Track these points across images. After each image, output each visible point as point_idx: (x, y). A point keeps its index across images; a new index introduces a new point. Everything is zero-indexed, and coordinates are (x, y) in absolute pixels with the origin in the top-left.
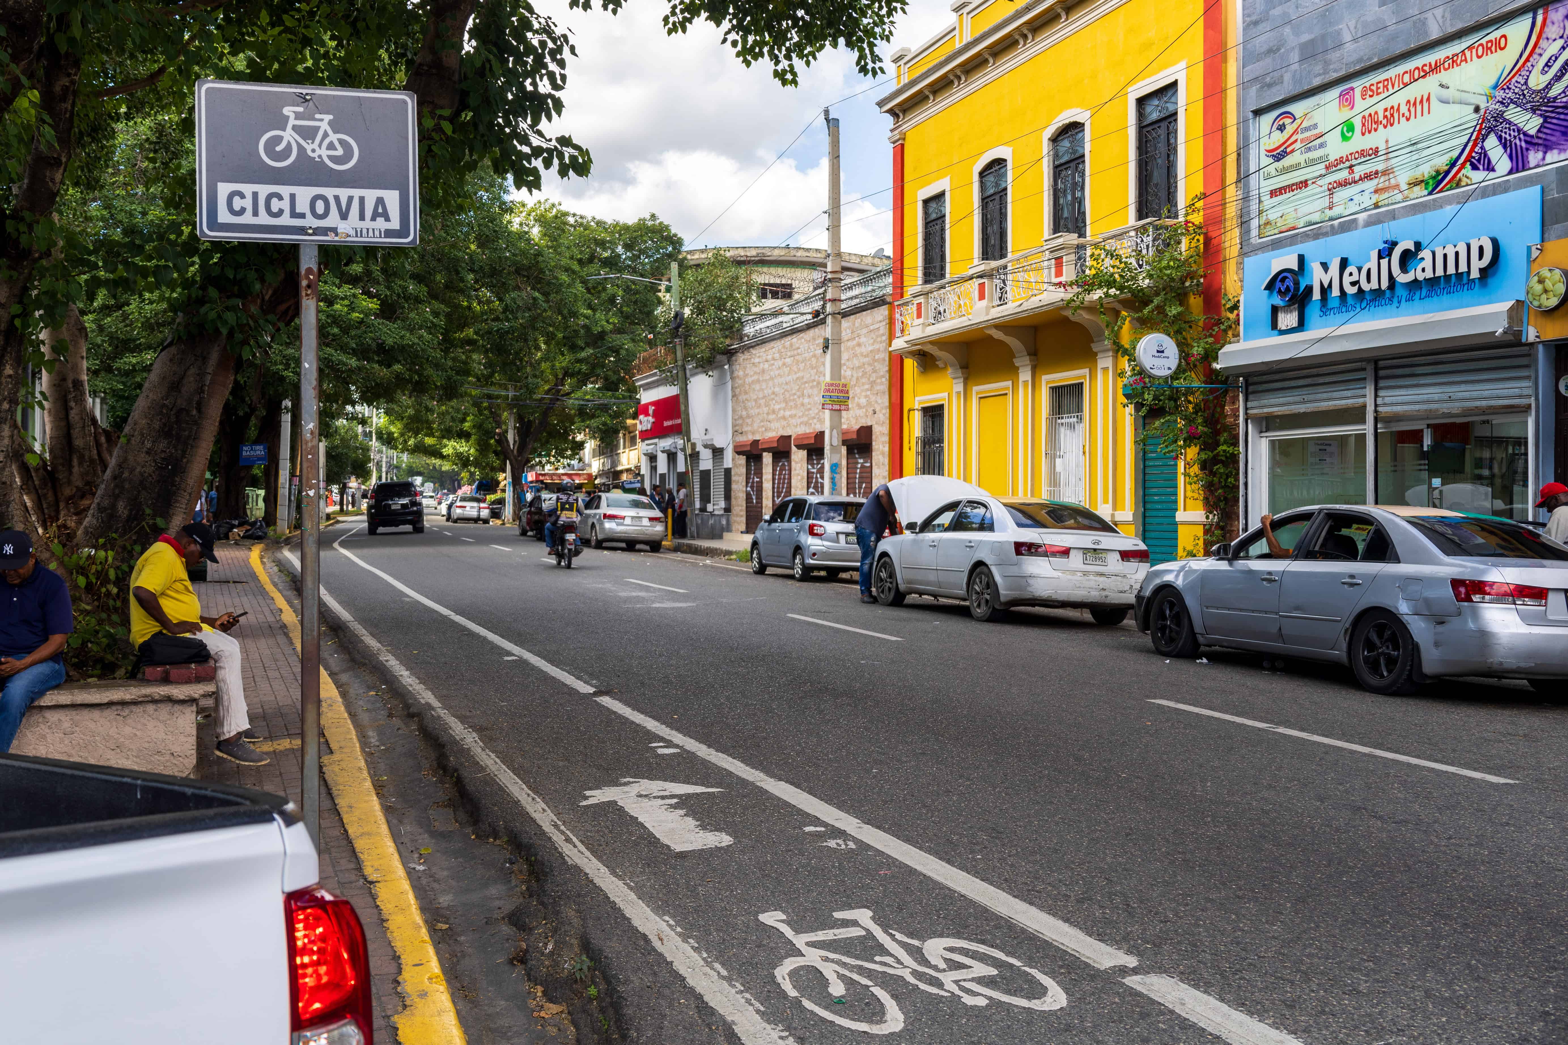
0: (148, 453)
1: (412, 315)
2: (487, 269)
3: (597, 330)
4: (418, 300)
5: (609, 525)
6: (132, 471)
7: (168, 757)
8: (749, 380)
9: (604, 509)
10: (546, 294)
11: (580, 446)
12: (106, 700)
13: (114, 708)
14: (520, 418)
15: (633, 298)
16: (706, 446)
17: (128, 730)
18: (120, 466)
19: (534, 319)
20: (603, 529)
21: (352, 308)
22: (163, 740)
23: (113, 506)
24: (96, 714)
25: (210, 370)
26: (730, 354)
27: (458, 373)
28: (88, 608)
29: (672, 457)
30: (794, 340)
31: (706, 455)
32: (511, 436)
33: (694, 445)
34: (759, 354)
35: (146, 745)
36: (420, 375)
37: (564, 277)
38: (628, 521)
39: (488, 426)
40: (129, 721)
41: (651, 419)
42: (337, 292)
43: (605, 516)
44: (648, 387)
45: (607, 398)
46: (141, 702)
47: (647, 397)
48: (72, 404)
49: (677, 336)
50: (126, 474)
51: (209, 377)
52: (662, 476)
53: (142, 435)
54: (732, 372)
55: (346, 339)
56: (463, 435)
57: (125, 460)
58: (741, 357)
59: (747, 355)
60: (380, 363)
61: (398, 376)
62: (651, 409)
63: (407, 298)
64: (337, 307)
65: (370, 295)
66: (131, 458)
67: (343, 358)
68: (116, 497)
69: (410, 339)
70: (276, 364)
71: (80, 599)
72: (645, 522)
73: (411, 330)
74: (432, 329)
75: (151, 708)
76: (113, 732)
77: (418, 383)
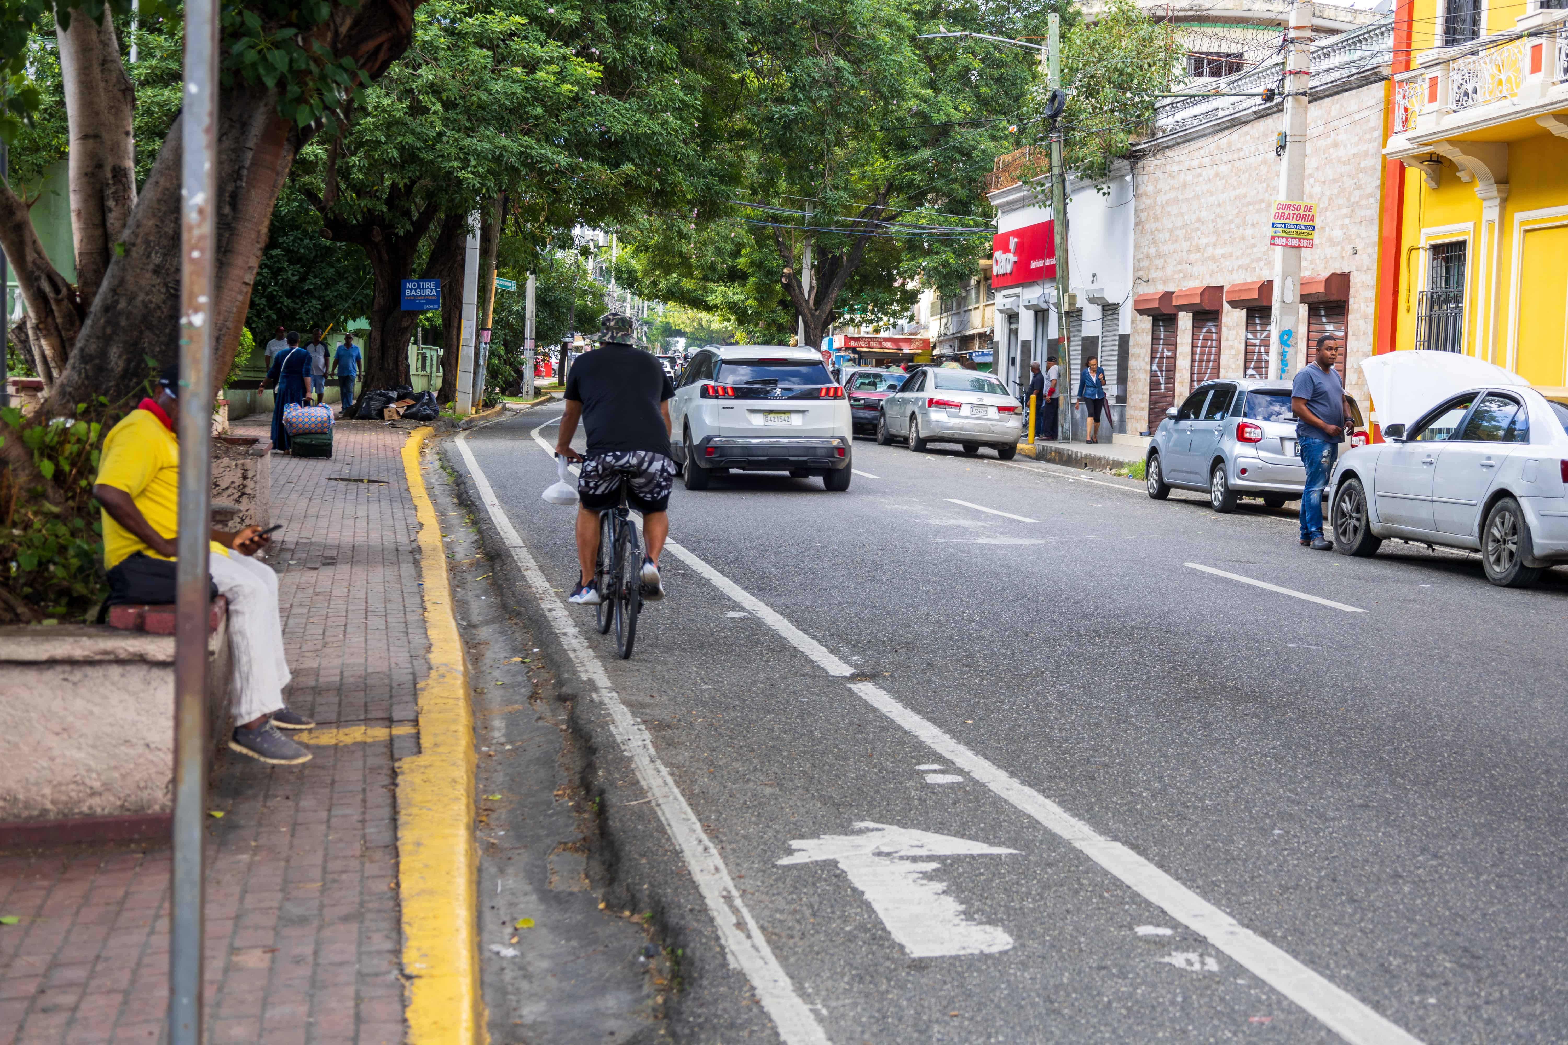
0: (156, 271)
1: (652, 90)
2: (768, 21)
3: (938, 118)
4: (663, 67)
5: (937, 416)
6: (132, 298)
7: (141, 749)
8: (1162, 199)
9: (930, 392)
10: (856, 62)
11: (911, 298)
12: (43, 656)
13: (59, 669)
14: (821, 252)
15: (996, 73)
16: (1092, 301)
17: (79, 704)
18: (114, 291)
19: (835, 100)
20: (928, 422)
21: (561, 76)
22: (134, 723)
23: (103, 354)
24: (31, 676)
25: (251, 144)
26: (1134, 157)
27: (722, 181)
28: (55, 509)
29: (1041, 315)
30: (1235, 136)
31: (1092, 313)
32: (807, 280)
33: (1073, 298)
34: (1179, 158)
35: (108, 729)
36: (662, 182)
37: (884, 37)
38: (965, 411)
39: (773, 263)
40: (82, 691)
41: (1012, 258)
42: (539, 51)
43: (931, 402)
44: (1010, 207)
45: (953, 225)
46: (100, 663)
47: (1007, 223)
48: (111, 203)
49: (1053, 129)
50: (122, 305)
51: (249, 155)
52: (1026, 345)
53: (147, 242)
54: (1136, 187)
55: (552, 124)
56: (734, 276)
57: (122, 282)
58: (1150, 163)
59: (1160, 160)
60: (602, 161)
61: (628, 182)
62: (1013, 242)
63: (647, 63)
64: (540, 75)
65: (590, 58)
66: (130, 278)
67: (548, 151)
68: (107, 340)
69: (648, 125)
70: (449, 158)
71: (44, 495)
72: (993, 413)
73: (652, 113)
74: (682, 110)
75: (115, 671)
76: (57, 705)
77: (660, 193)
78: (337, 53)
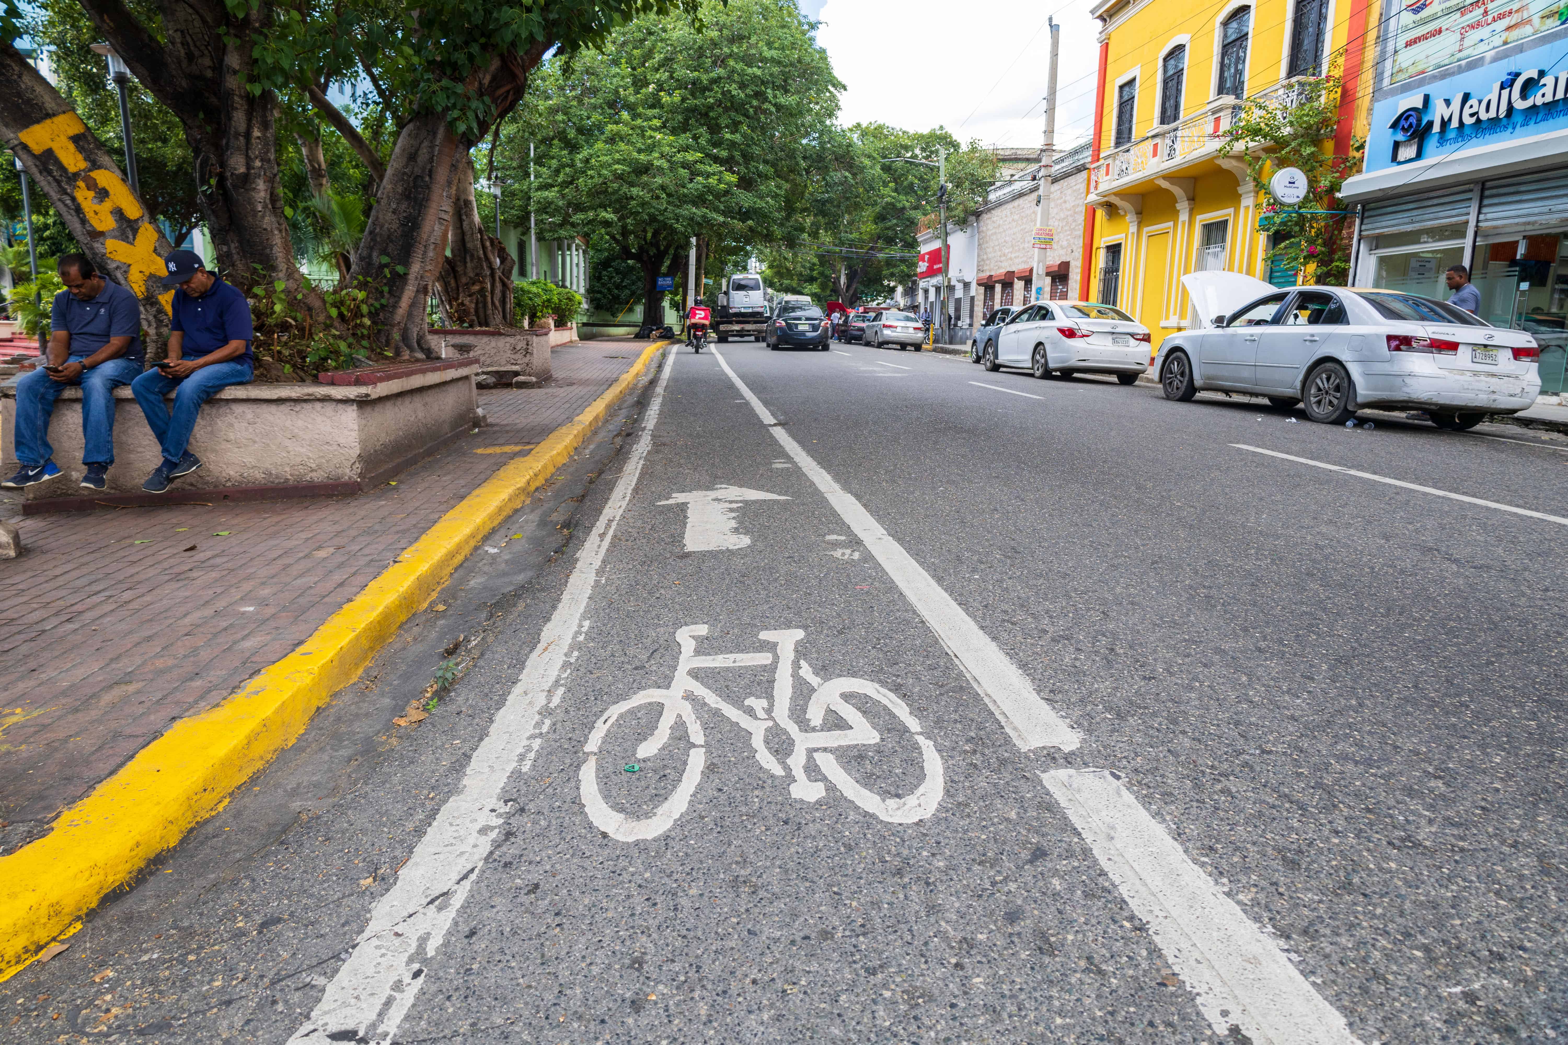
0: (394, 212)
1: (762, 187)
2: (814, 156)
3: (899, 205)
4: (767, 178)
5: (887, 332)
6: (382, 227)
7: (335, 447)
8: (989, 233)
9: (884, 321)
10: (854, 175)
14: (849, 267)
15: (924, 185)
16: (959, 281)
17: (300, 423)
18: (374, 224)
19: (845, 192)
20: (882, 334)
21: (720, 181)
22: (330, 433)
23: (370, 256)
25: (437, 143)
26: (978, 215)
28: (337, 333)
29: (938, 289)
30: (1020, 201)
31: (959, 287)
32: (843, 280)
33: (949, 280)
34: (996, 213)
35: (317, 436)
36: (768, 230)
37: (867, 162)
38: (899, 329)
39: (827, 272)
40: (302, 416)
41: (926, 264)
42: (708, 168)
43: (884, 326)
44: (926, 242)
45: (906, 254)
47: (924, 249)
49: (941, 202)
50: (378, 230)
51: (437, 148)
52: (932, 303)
53: (388, 197)
54: (978, 228)
55: (717, 203)
56: (811, 280)
57: (377, 218)
58: (985, 216)
59: (989, 215)
60: (740, 220)
61: (751, 229)
62: (927, 257)
63: (759, 175)
64: (710, 180)
65: (733, 173)
66: (381, 216)
67: (715, 215)
68: (371, 249)
69: (760, 204)
70: (670, 219)
71: (331, 326)
72: (911, 330)
73: (761, 198)
74: (775, 196)
75: (318, 405)
77: (767, 235)
78: (481, 94)
